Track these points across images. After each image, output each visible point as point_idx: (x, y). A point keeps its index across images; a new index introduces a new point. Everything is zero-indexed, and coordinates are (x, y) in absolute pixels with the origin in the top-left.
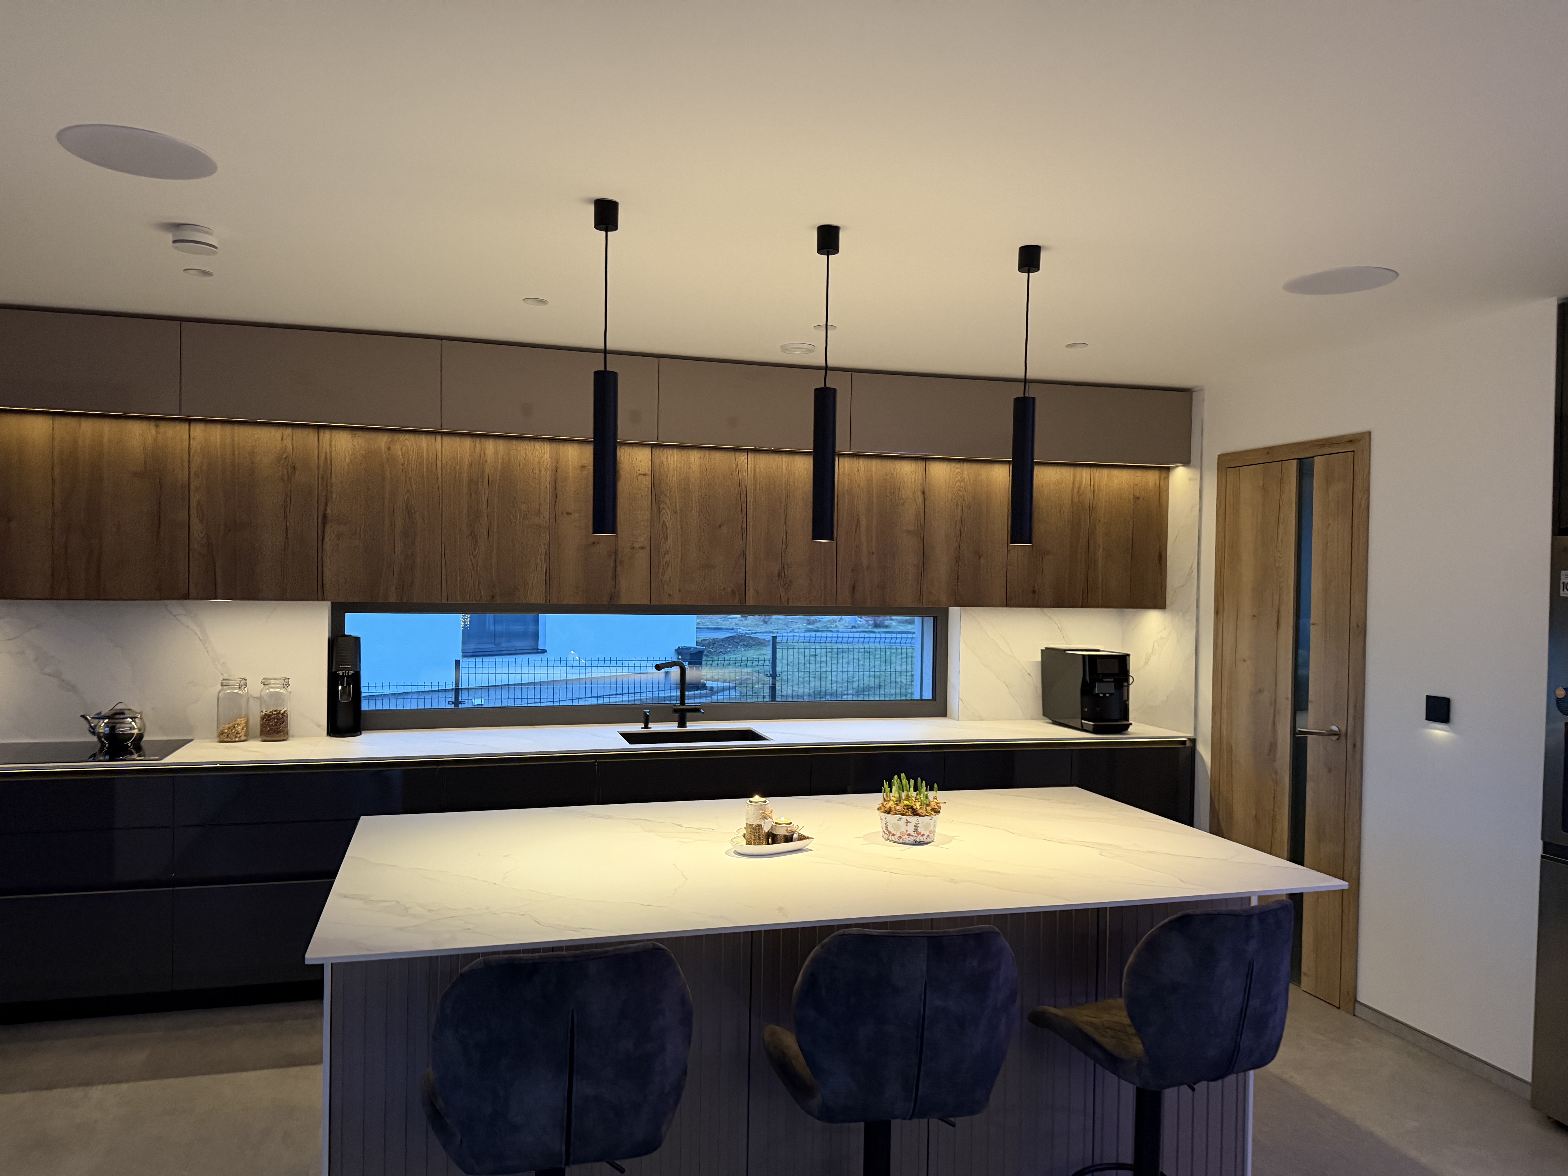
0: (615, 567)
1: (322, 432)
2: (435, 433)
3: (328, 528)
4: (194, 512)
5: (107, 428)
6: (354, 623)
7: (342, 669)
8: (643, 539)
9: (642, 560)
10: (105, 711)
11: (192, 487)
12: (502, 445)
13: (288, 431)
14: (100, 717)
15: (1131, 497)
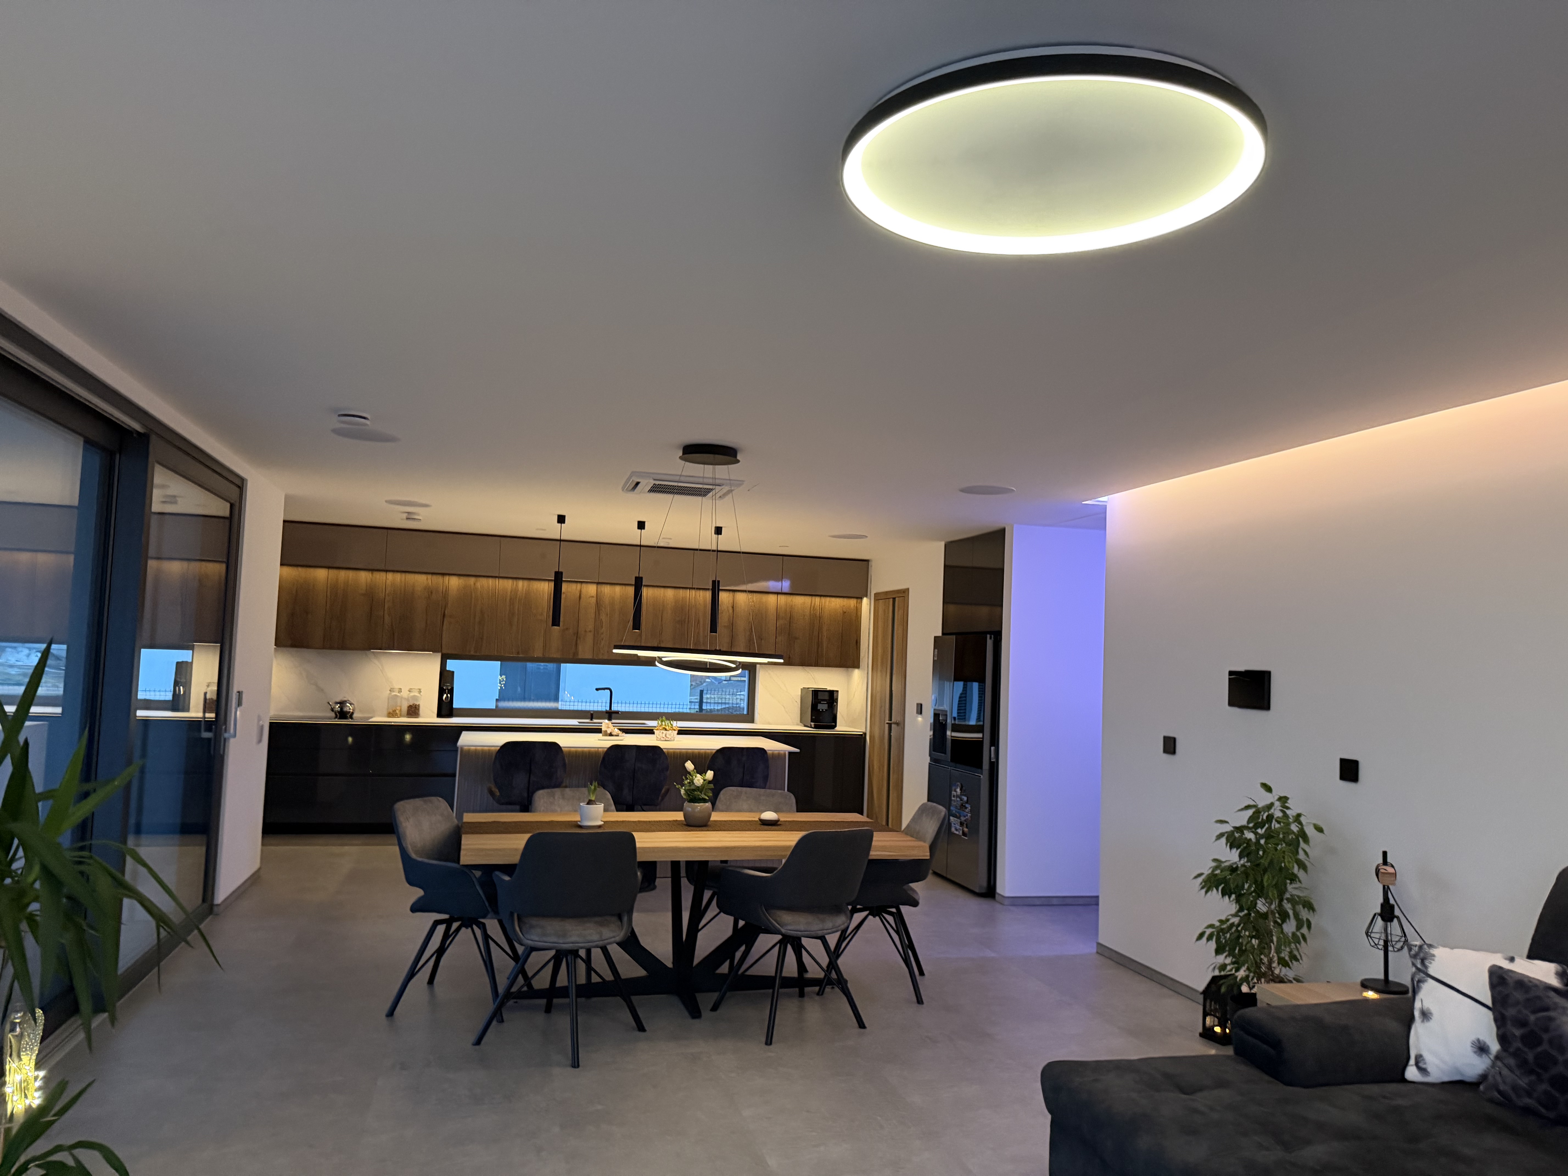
0: (577, 640)
1: (445, 577)
2: (496, 577)
3: (445, 619)
4: (386, 612)
5: (351, 574)
6: (451, 665)
7: (445, 686)
8: (591, 626)
9: (589, 638)
10: (338, 700)
11: (386, 600)
12: (526, 583)
13: (430, 576)
14: (337, 703)
15: (841, 612)
